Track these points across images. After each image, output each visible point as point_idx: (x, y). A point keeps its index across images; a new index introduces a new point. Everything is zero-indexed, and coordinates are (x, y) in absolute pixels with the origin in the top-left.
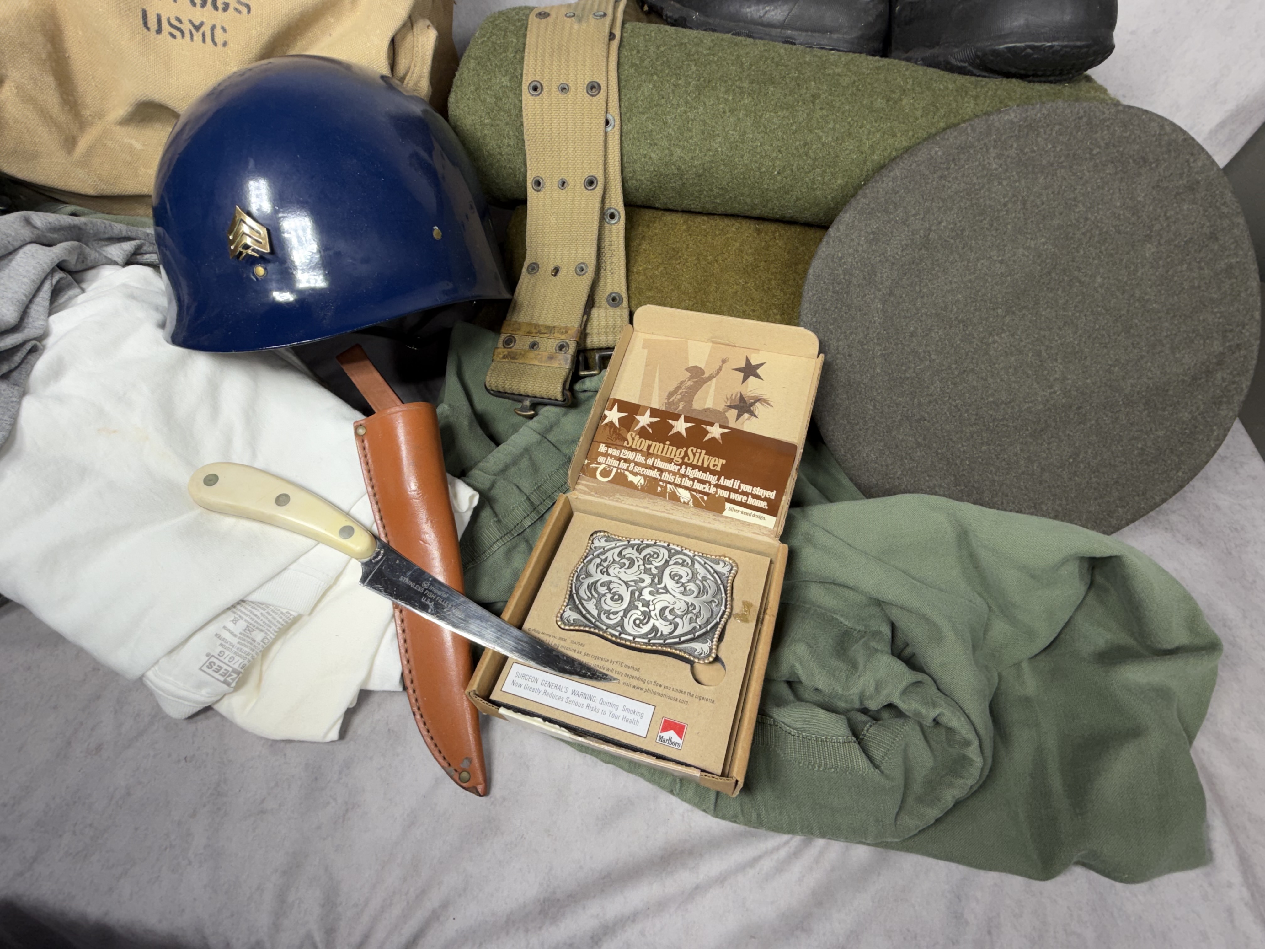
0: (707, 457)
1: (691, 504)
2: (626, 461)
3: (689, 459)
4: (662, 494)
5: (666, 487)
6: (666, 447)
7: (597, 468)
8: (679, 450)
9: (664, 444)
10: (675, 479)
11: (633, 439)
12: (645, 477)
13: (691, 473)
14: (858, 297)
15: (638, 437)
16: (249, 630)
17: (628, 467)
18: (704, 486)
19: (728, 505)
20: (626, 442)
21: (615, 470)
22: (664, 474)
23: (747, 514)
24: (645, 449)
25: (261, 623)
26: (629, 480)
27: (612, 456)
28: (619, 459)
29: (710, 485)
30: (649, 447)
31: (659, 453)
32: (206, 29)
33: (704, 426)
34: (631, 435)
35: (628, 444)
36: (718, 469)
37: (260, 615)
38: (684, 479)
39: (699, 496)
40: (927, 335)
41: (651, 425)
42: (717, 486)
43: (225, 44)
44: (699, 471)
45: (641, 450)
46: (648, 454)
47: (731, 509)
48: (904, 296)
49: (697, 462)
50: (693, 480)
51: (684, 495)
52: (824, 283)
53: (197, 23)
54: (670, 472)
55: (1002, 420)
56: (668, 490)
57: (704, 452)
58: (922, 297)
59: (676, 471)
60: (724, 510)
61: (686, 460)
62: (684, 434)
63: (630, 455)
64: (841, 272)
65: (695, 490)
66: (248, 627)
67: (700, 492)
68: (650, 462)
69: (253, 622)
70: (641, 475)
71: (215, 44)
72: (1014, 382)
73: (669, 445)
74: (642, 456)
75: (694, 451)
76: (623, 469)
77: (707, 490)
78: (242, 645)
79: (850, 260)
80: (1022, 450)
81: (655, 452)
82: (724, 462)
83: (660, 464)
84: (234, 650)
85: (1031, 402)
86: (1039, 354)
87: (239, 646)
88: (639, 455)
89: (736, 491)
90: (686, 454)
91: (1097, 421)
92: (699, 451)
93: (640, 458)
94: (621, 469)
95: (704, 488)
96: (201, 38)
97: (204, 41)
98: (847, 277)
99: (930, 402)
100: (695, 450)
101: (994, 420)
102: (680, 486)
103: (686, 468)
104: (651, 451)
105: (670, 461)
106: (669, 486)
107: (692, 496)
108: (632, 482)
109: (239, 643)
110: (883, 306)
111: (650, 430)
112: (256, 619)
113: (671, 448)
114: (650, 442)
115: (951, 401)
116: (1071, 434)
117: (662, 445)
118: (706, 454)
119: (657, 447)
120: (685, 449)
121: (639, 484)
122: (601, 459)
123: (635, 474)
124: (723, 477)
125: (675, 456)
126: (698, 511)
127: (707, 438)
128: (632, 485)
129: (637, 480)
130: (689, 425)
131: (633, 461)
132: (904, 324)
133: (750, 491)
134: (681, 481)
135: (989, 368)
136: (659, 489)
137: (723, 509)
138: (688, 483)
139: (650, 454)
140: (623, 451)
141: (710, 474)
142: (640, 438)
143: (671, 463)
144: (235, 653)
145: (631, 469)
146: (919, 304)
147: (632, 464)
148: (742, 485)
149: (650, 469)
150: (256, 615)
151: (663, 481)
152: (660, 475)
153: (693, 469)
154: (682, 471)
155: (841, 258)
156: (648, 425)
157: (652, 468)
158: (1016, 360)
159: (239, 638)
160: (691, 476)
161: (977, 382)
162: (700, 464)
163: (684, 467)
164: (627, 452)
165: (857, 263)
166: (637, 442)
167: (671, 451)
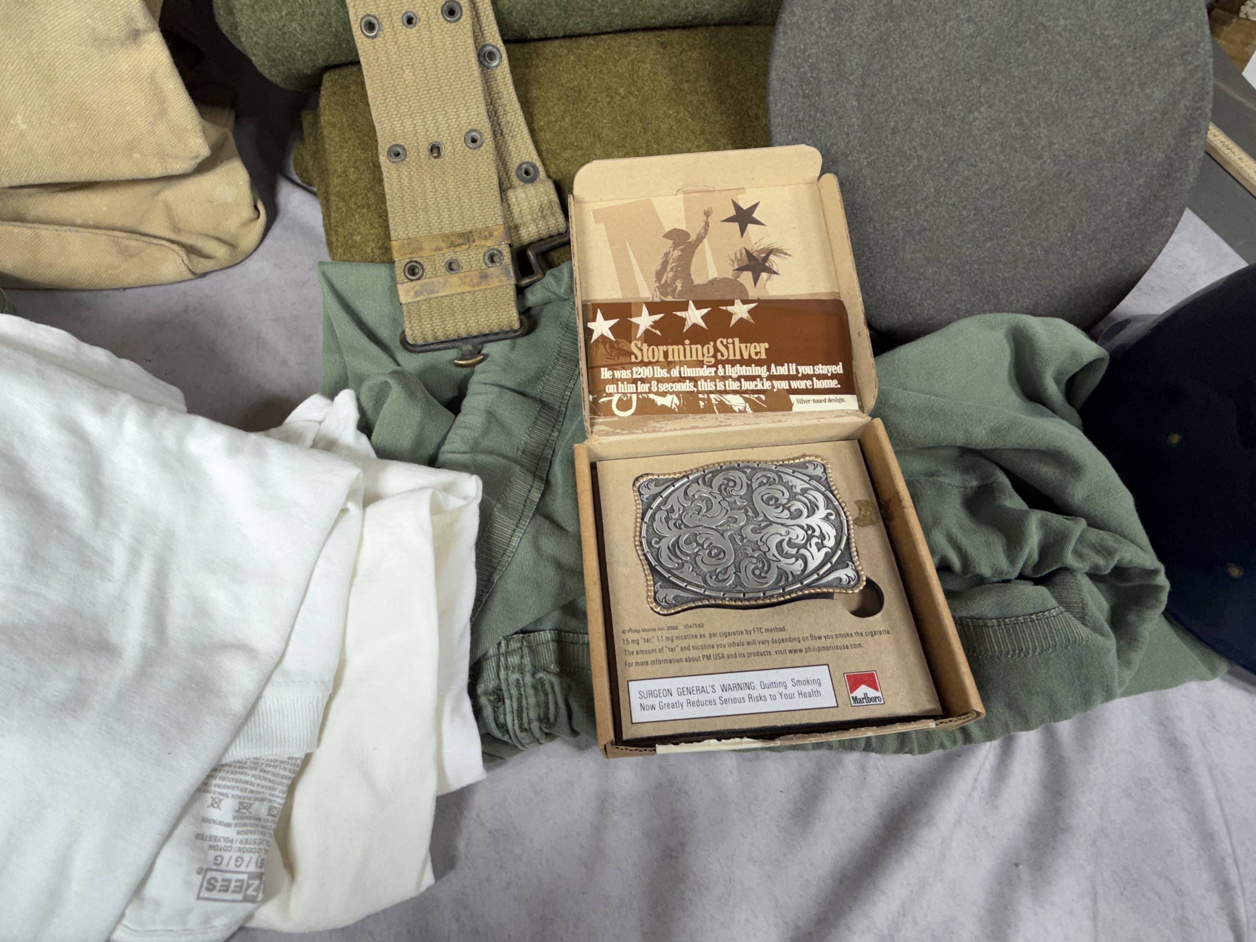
0: (743, 346)
1: (748, 410)
2: (643, 381)
3: (722, 355)
4: (709, 409)
5: (709, 399)
6: (688, 347)
7: (610, 402)
8: (706, 347)
9: (684, 344)
10: (716, 385)
11: (641, 350)
12: (677, 394)
13: (731, 371)
14: (830, 96)
15: (645, 346)
16: (244, 808)
17: (650, 388)
18: (755, 382)
19: (793, 398)
20: (633, 357)
21: (634, 397)
22: (699, 383)
23: (821, 401)
24: (662, 359)
25: (260, 789)
26: (659, 404)
27: (622, 380)
28: (635, 381)
29: (761, 379)
30: (666, 354)
31: (682, 358)
33: (724, 308)
34: (636, 345)
35: (636, 358)
37: (253, 780)
38: (727, 382)
39: (754, 397)
40: (909, 127)
41: (656, 324)
42: (771, 378)
44: (741, 366)
45: (658, 362)
46: (669, 365)
47: (800, 402)
48: (877, 84)
49: (735, 356)
50: (739, 379)
51: (736, 401)
52: (792, 86)
54: (705, 378)
55: (1000, 208)
56: (714, 401)
57: (737, 340)
58: (896, 82)
59: (713, 374)
60: (792, 405)
61: (719, 356)
62: (703, 324)
63: (646, 372)
64: (807, 69)
65: (746, 392)
66: (241, 803)
67: (754, 392)
68: (675, 373)
69: (246, 794)
70: (673, 393)
72: (1004, 161)
73: (690, 344)
74: (662, 368)
75: (725, 343)
76: (645, 393)
77: (760, 387)
78: (246, 833)
79: (814, 51)
80: (1023, 237)
81: (676, 359)
82: (767, 345)
83: (688, 372)
84: (237, 845)
85: (1025, 179)
86: (1020, 122)
87: (241, 837)
88: (657, 369)
89: (795, 378)
90: (716, 350)
91: (1085, 184)
92: (730, 340)
93: (661, 372)
94: (641, 393)
95: (756, 386)
98: (815, 75)
99: (927, 207)
100: (725, 341)
101: (993, 209)
102: (726, 392)
103: (724, 367)
104: (670, 359)
105: (700, 364)
106: (712, 396)
107: (746, 400)
108: (663, 406)
109: (239, 833)
110: (859, 103)
111: (658, 332)
112: (249, 787)
113: (694, 347)
114: (665, 348)
115: (947, 200)
116: (1064, 205)
117: (681, 347)
118: (740, 342)
119: (675, 351)
120: (712, 343)
121: (674, 406)
122: (610, 388)
123: (664, 394)
124: (773, 365)
125: (703, 355)
126: (760, 416)
127: (733, 322)
128: (664, 411)
129: (669, 401)
130: (704, 311)
131: (653, 378)
132: (883, 119)
133: (812, 373)
134: (725, 386)
135: (976, 152)
136: (702, 403)
137: (789, 407)
138: (735, 386)
139: (671, 362)
140: (634, 369)
141: (756, 366)
142: (649, 346)
143: (702, 367)
144: (240, 850)
145: (654, 389)
146: (894, 92)
147: (654, 383)
148: (799, 367)
149: (679, 381)
150: (246, 782)
151: (702, 392)
152: (696, 386)
153: (733, 366)
154: (721, 372)
155: (805, 50)
156: (651, 326)
157: (682, 379)
158: (1000, 135)
159: (236, 825)
160: (735, 376)
161: (969, 170)
162: (738, 357)
163: (720, 366)
164: (640, 369)
165: (823, 53)
166: (647, 352)
167: (697, 351)
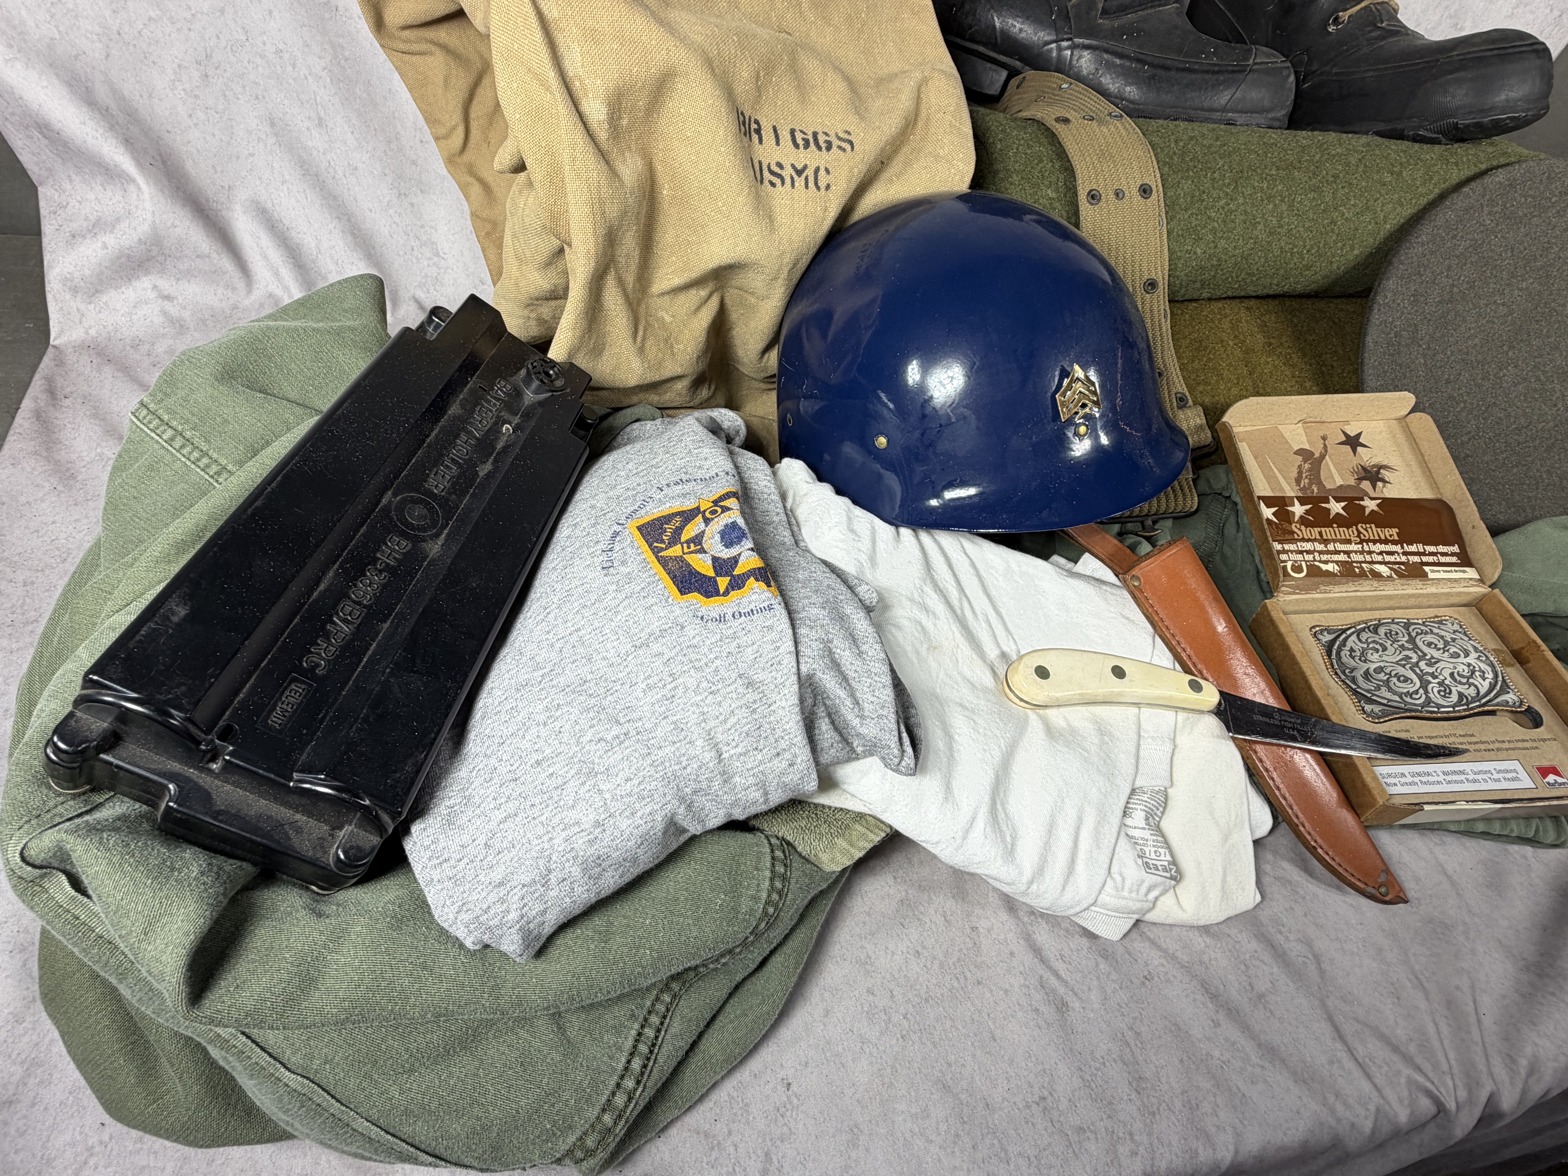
0: (1379, 530)
1: (1393, 576)
2: (1308, 552)
3: (1365, 536)
4: (1363, 575)
5: (1361, 567)
6: (1336, 530)
7: (1285, 566)
8: (1350, 530)
9: (1333, 527)
10: (1365, 557)
11: (1301, 530)
12: (1337, 562)
13: (1374, 548)
15: (1303, 528)
17: (1314, 558)
18: (1394, 556)
19: (1427, 569)
20: (1295, 535)
21: (1303, 564)
22: (1351, 555)
23: (1449, 571)
24: (1318, 537)
26: (1323, 569)
27: (1292, 552)
28: (1301, 552)
29: (1399, 554)
30: (1320, 533)
31: (1334, 537)
32: (810, 172)
33: (1357, 502)
34: (1296, 527)
35: (1298, 536)
36: (1396, 538)
38: (1373, 555)
39: (1396, 567)
41: (1307, 512)
42: (1405, 553)
43: (828, 187)
44: (1381, 544)
45: (1316, 539)
46: (1326, 542)
47: (1433, 571)
49: (1374, 537)
50: (1381, 553)
51: (1383, 570)
53: (799, 167)
54: (1356, 552)
56: (1366, 569)
57: (1373, 526)
59: (1361, 549)
61: (1362, 537)
62: (1344, 513)
63: (1308, 546)
65: (1389, 563)
67: (1395, 563)
68: (1331, 547)
70: (1332, 562)
71: (818, 188)
73: (1338, 527)
74: (1320, 544)
75: (1364, 527)
76: (1311, 561)
77: (1398, 560)
81: (1330, 537)
82: (1397, 530)
83: (1341, 547)
88: (1316, 544)
89: (1424, 554)
90: (1359, 533)
92: (1368, 526)
93: (1321, 547)
94: (1308, 561)
95: (1396, 559)
96: (803, 184)
97: (807, 187)
102: (1373, 562)
103: (1368, 545)
104: (1325, 537)
105: (1349, 542)
106: (1364, 565)
107: (1391, 569)
108: (1326, 571)
111: (1311, 518)
113: (1341, 530)
114: (1319, 530)
117: (1331, 529)
118: (1376, 528)
119: (1327, 532)
120: (1355, 527)
121: (1334, 571)
122: (1284, 557)
123: (1326, 562)
124: (1405, 545)
125: (1350, 536)
126: (1403, 581)
127: (1367, 512)
128: (1328, 574)
129: (1330, 567)
130: (1343, 504)
131: (1315, 551)
133: (1437, 551)
134: (1372, 558)
136: (1356, 570)
137: (1425, 575)
138: (1379, 558)
139: (1326, 540)
140: (1298, 544)
141: (1392, 544)
142: (1306, 527)
143: (1351, 544)
145: (1317, 558)
147: (1316, 554)
148: (1426, 547)
149: (1336, 554)
151: (1356, 562)
152: (1349, 557)
153: (1374, 544)
154: (1366, 548)
156: (1305, 513)
157: (1337, 552)
160: (1378, 551)
162: (1377, 538)
163: (1365, 544)
164: (1304, 544)
166: (1306, 532)
167: (1343, 533)
